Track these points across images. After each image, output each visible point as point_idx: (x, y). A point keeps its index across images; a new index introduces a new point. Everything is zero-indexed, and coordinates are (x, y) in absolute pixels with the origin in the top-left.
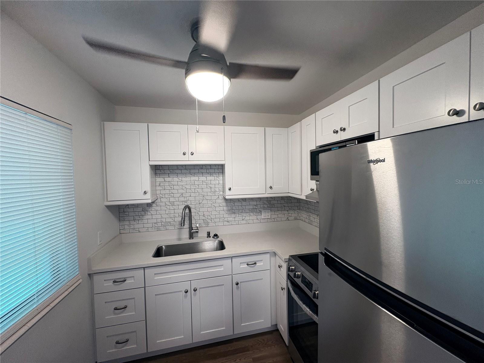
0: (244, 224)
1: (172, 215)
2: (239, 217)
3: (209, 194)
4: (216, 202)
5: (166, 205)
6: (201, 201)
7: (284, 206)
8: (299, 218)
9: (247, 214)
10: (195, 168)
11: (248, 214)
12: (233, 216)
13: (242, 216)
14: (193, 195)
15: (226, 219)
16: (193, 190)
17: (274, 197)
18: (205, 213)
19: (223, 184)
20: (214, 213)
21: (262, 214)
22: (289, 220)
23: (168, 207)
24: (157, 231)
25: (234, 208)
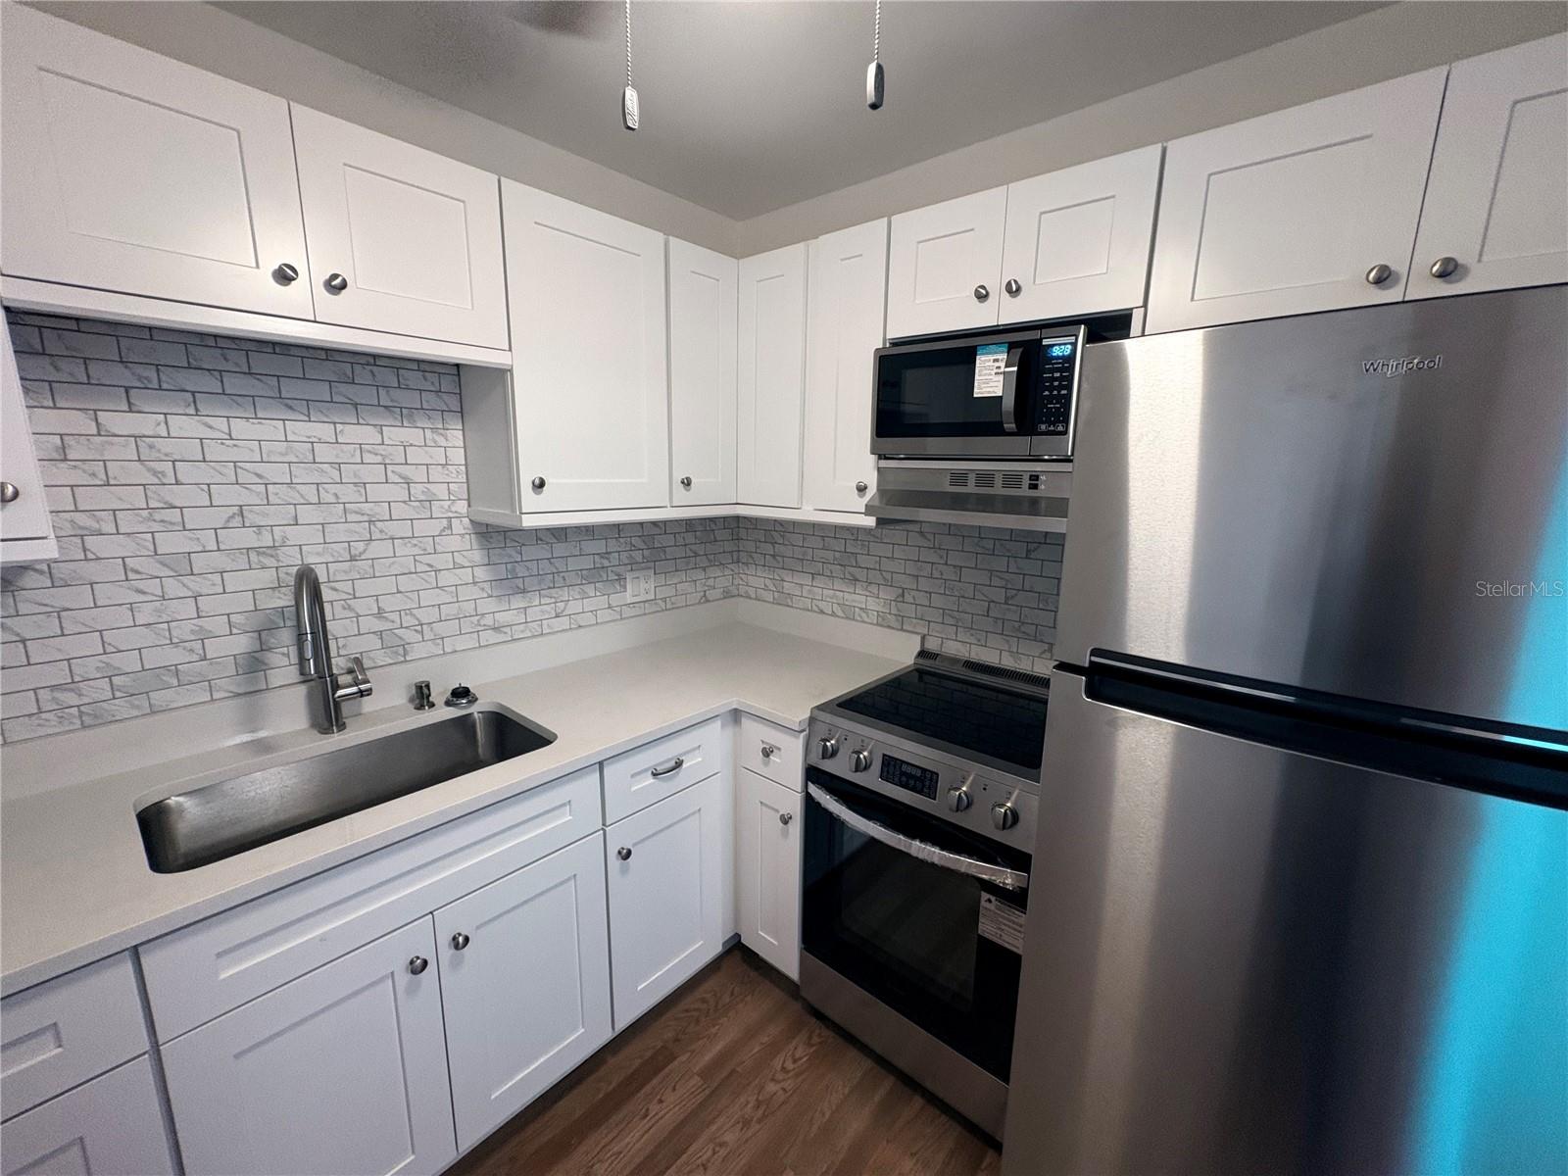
0: (563, 630)
1: (182, 631)
2: (539, 607)
3: (399, 511)
4: (439, 548)
5: (131, 576)
6: (361, 546)
7: (696, 555)
8: (736, 592)
9: (571, 593)
10: (307, 376)
11: (575, 592)
12: (518, 602)
13: (553, 600)
14: (306, 514)
15: (488, 620)
16: (310, 493)
17: (665, 522)
18: (387, 603)
19: (466, 465)
20: (428, 597)
21: (625, 587)
22: (708, 601)
23: (153, 586)
24: (84, 727)
25: (521, 571)
